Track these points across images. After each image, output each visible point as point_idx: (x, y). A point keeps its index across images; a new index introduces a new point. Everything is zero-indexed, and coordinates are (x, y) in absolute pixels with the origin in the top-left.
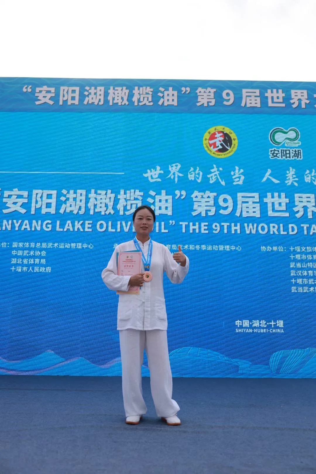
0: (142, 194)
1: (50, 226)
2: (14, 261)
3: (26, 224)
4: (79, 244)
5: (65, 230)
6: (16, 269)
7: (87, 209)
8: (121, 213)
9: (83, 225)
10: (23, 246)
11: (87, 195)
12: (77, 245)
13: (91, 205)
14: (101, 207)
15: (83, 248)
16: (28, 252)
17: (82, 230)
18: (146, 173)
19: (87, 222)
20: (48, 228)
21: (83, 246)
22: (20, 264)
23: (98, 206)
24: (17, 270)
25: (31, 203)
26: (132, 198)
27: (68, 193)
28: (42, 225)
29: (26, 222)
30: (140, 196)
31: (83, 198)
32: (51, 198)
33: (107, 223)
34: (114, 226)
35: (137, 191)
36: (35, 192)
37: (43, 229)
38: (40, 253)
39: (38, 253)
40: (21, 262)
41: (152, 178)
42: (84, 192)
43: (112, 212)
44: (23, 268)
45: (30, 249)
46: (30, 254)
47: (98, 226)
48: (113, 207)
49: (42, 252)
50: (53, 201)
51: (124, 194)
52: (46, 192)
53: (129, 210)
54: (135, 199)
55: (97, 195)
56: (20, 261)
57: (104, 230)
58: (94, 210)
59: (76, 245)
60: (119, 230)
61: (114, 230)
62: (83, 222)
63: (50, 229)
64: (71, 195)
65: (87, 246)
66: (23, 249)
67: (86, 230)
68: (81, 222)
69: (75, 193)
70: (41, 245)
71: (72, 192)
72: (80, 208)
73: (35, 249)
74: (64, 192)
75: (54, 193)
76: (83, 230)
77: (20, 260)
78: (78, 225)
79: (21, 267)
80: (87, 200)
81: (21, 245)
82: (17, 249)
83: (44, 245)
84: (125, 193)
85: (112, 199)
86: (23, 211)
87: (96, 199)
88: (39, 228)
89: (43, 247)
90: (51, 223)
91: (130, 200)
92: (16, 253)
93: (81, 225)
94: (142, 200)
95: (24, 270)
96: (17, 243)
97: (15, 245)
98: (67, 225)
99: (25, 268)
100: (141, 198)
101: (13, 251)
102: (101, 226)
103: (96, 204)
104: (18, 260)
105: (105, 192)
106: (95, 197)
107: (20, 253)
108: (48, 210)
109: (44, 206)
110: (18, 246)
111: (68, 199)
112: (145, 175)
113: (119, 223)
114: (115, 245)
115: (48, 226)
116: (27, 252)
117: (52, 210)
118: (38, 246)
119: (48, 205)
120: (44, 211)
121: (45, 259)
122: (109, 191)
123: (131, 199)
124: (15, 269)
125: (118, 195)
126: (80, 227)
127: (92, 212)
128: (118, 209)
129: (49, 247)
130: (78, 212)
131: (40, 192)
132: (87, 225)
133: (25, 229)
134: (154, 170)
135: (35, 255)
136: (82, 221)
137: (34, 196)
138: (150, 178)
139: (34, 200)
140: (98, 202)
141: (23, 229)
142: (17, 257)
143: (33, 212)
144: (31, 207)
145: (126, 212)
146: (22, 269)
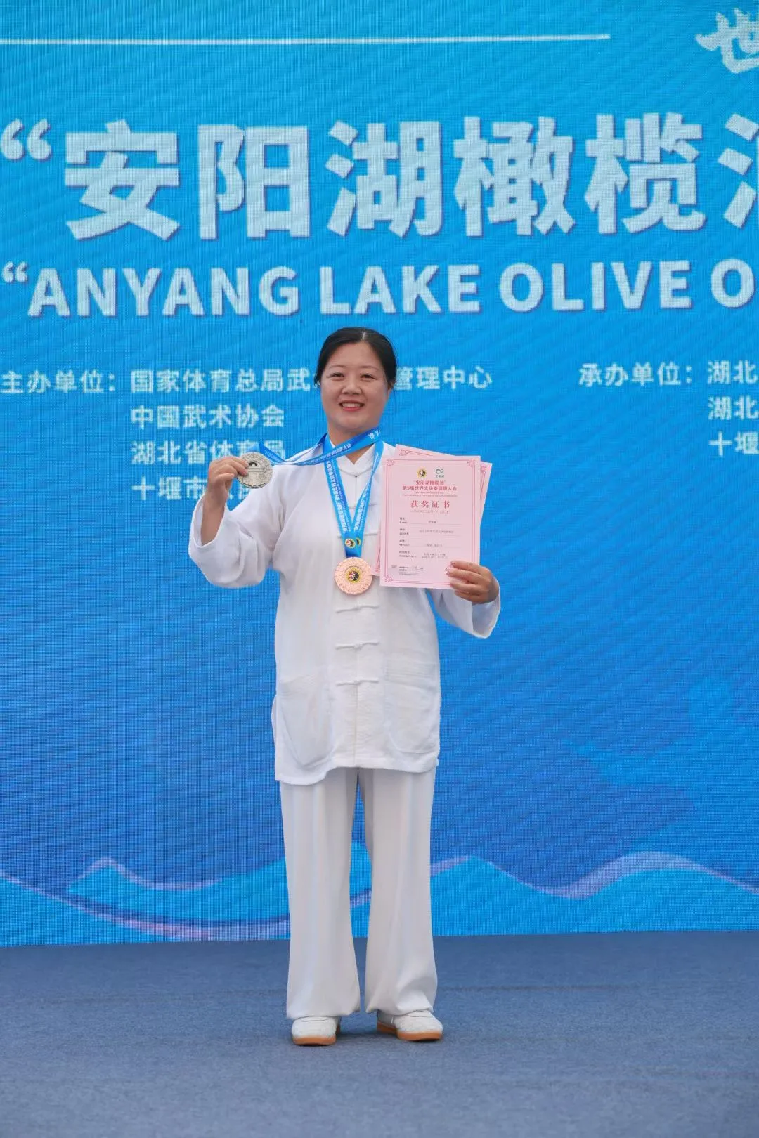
0: (694, 131)
1: (291, 293)
2: (143, 453)
3: (182, 285)
4: (426, 369)
5: (361, 308)
6: (158, 489)
7: (452, 213)
8: (606, 224)
9: (438, 285)
10: (180, 383)
11: (445, 146)
12: (420, 377)
13: (466, 192)
14: (512, 200)
15: (445, 387)
16: (203, 412)
17: (433, 307)
18: (711, 27)
19: (455, 272)
20: (284, 300)
21: (446, 380)
22: (170, 465)
23: (500, 196)
24: (161, 493)
25: (195, 187)
26: (653, 155)
27: (361, 136)
28: (253, 293)
29: (182, 275)
30: (689, 141)
31: (431, 160)
32: (284, 164)
33: (546, 276)
34: (577, 285)
35: (673, 119)
36: (207, 134)
37: (261, 308)
38: (255, 417)
39: (247, 417)
40: (176, 458)
41: (739, 55)
42: (430, 130)
43: (566, 222)
44: (186, 481)
45: (209, 398)
46: (212, 422)
47: (505, 286)
48: (566, 197)
49: (267, 411)
50: (296, 176)
51: (615, 136)
52: (260, 136)
53: (639, 211)
54: (667, 157)
55: (491, 146)
56: (170, 452)
57: (530, 303)
58: (484, 215)
59: (415, 374)
60: (598, 304)
61: (576, 304)
62: (438, 271)
63: (292, 305)
64: (375, 147)
65: (462, 380)
66: (181, 398)
67: (455, 304)
68: (430, 271)
69: (392, 135)
70: (259, 380)
71: (376, 130)
72: (419, 211)
73: (233, 398)
74: (342, 131)
75: (295, 138)
76: (441, 305)
77: (173, 450)
78: (415, 286)
79: (179, 479)
80: (450, 168)
81: (168, 380)
82: (155, 399)
83: (272, 380)
84: (619, 132)
85: (563, 161)
86: (163, 227)
87: (487, 161)
88: (241, 307)
89: (269, 388)
90: (295, 278)
91: (640, 162)
92: (151, 419)
93: (429, 284)
94: (694, 161)
95: (192, 491)
96: (151, 373)
97: (141, 381)
98: (366, 286)
99: (196, 480)
100: (688, 152)
101: (134, 412)
102: (520, 285)
103: (492, 187)
104: (160, 448)
105: (526, 127)
106: (484, 155)
107: (168, 417)
108: (276, 220)
109: (256, 205)
110: (155, 388)
111: (360, 167)
112: (706, 42)
113: (597, 269)
114: (587, 369)
115: (284, 291)
116: (197, 412)
117: (296, 221)
118: (245, 386)
119: (276, 198)
120: (258, 223)
121: (281, 443)
122: (546, 125)
123: (648, 158)
124: (152, 488)
125: (589, 143)
126: (427, 295)
127: (473, 228)
128: (592, 208)
129: (295, 387)
130: (412, 225)
131: (230, 135)
132: (456, 288)
133: (179, 307)
134: (745, 13)
135: (235, 423)
136: (431, 264)
137: (205, 155)
138: (728, 60)
139: (206, 175)
140: (500, 178)
141: (168, 309)
142: (154, 434)
143: (207, 230)
144: (195, 206)
145: (624, 221)
146: (183, 487)
